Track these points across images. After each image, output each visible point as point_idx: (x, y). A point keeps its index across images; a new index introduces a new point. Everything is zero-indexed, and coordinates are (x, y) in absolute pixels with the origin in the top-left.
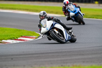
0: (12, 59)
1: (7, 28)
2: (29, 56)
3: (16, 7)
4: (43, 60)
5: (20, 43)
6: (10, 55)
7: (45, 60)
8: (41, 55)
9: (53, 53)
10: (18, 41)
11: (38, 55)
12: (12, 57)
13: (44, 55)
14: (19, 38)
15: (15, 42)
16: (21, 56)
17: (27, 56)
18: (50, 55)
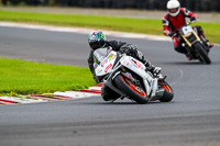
0: (75, 132)
1: (65, 66)
2: (112, 126)
3: (85, 21)
4: (141, 134)
5: (92, 98)
6: (70, 124)
7: (148, 134)
8: (137, 124)
9: (163, 119)
10: (89, 95)
11: (131, 124)
12: (76, 128)
13: (143, 124)
14: (90, 88)
15: (81, 95)
16: (94, 126)
17: (107, 126)
18: (157, 123)
